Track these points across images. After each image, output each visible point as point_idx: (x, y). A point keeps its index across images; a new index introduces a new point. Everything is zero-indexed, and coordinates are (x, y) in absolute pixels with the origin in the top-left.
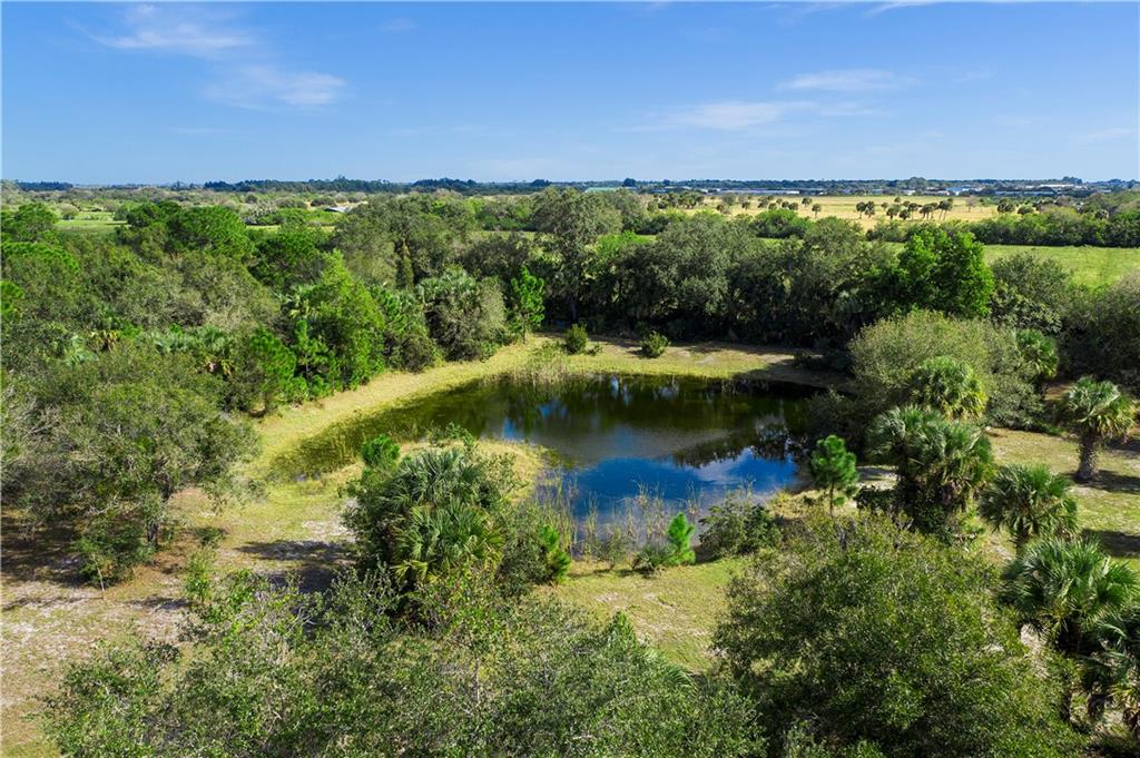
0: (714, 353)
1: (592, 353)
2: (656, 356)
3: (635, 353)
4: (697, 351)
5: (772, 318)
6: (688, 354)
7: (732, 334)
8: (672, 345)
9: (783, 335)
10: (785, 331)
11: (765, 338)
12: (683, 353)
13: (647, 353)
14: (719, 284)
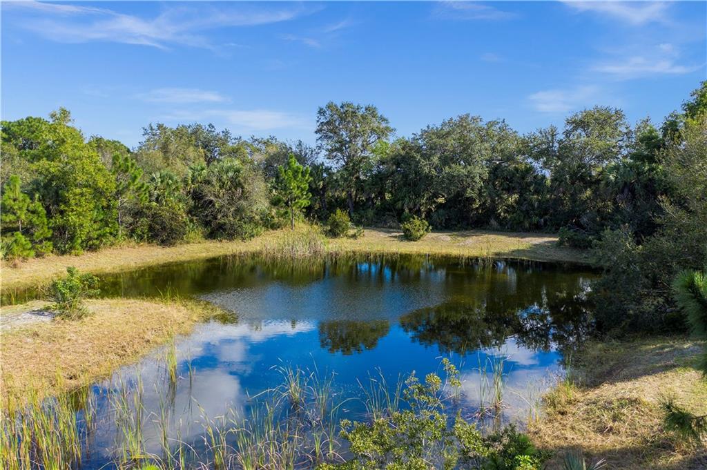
0: (474, 237)
1: (354, 236)
2: (415, 239)
3: (395, 237)
4: (458, 236)
5: (533, 206)
6: (449, 238)
7: (493, 222)
8: (433, 231)
9: (545, 221)
10: (547, 217)
11: (527, 225)
12: (445, 237)
13: (408, 237)
14: (480, 171)
